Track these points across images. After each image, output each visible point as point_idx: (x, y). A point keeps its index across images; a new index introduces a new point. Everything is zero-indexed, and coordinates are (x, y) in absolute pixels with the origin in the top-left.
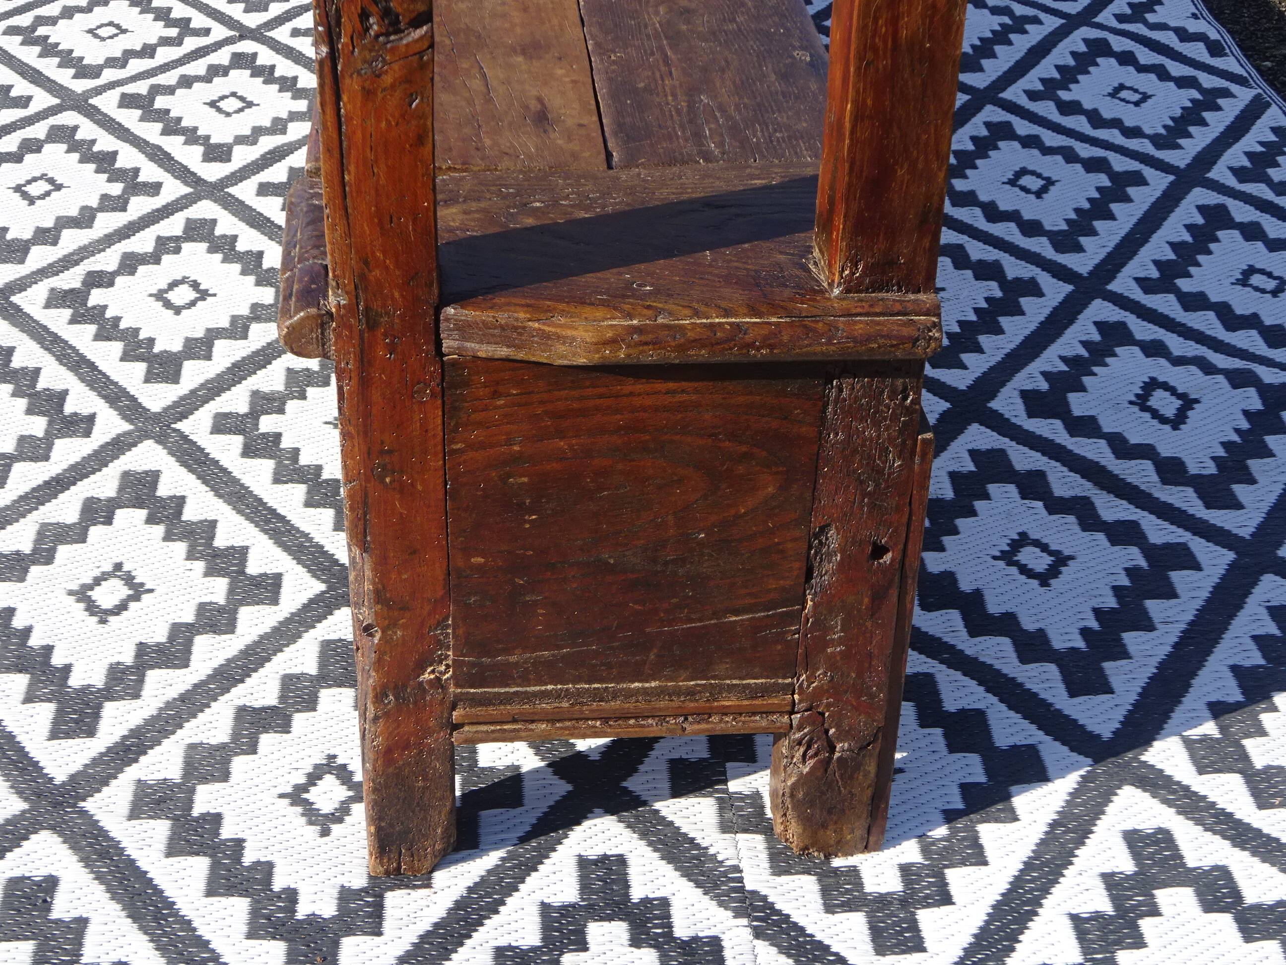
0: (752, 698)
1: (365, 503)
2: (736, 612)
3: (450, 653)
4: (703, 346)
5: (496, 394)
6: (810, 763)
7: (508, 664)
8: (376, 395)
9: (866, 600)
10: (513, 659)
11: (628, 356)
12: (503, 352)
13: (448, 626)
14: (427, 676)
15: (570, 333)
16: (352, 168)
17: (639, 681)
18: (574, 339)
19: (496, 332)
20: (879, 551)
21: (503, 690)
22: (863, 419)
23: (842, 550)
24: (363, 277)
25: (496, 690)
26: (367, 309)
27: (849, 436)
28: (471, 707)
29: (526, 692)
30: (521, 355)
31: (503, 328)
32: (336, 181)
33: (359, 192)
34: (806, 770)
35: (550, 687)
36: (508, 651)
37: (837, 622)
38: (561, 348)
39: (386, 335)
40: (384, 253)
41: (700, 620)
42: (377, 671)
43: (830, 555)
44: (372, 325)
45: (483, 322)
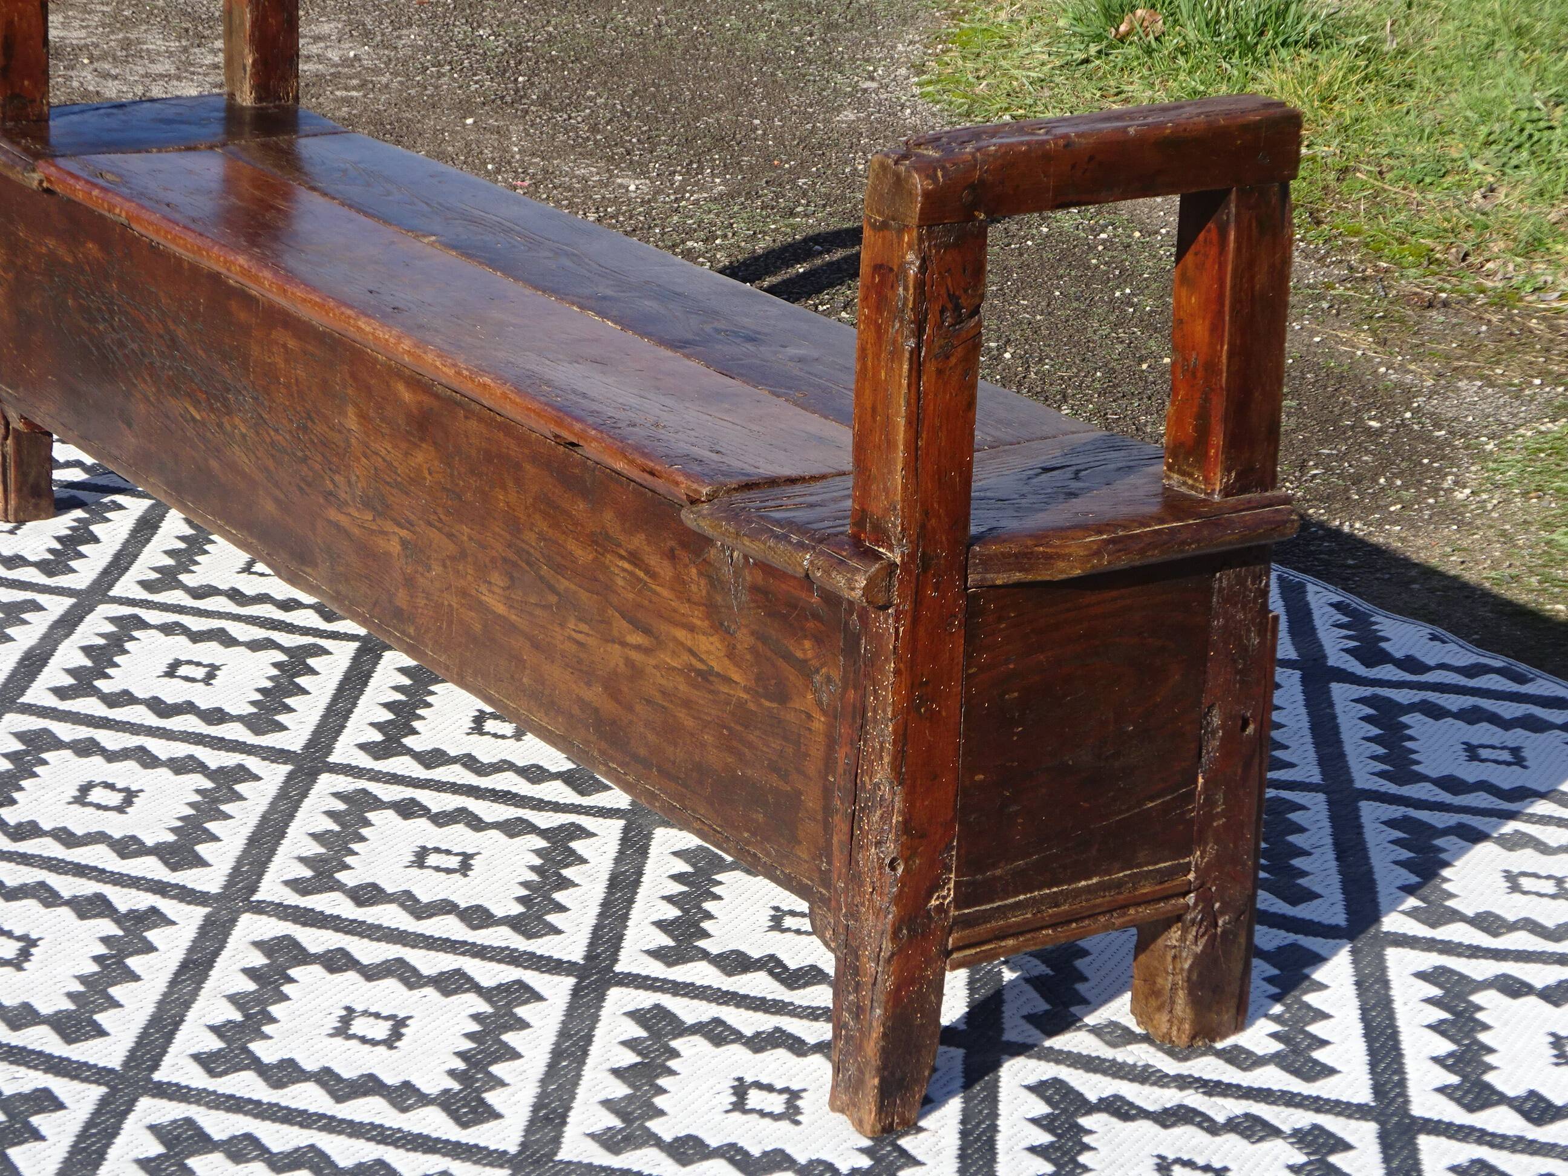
0: (1161, 883)
1: (905, 735)
2: (1152, 799)
3: (953, 876)
4: (1156, 548)
5: (1000, 619)
6: (1202, 942)
7: (995, 878)
8: (921, 632)
9: (1240, 771)
10: (998, 872)
11: (1109, 562)
12: (1018, 576)
13: (952, 848)
14: (934, 902)
15: (1067, 551)
16: (924, 436)
17: (1086, 879)
18: (1071, 555)
19: (1012, 560)
20: (1245, 724)
21: (988, 907)
22: (1235, 605)
23: (1223, 726)
24: (923, 527)
25: (983, 907)
26: (924, 554)
27: (1227, 621)
28: (963, 929)
29: (1005, 906)
30: (1030, 577)
31: (1016, 555)
32: (913, 447)
33: (927, 454)
34: (1199, 949)
35: (1022, 897)
36: (994, 866)
37: (1220, 797)
38: (1061, 565)
39: (934, 576)
40: (939, 503)
41: (1128, 810)
42: (896, 905)
43: (1214, 732)
44: (925, 568)
45: (1002, 553)
